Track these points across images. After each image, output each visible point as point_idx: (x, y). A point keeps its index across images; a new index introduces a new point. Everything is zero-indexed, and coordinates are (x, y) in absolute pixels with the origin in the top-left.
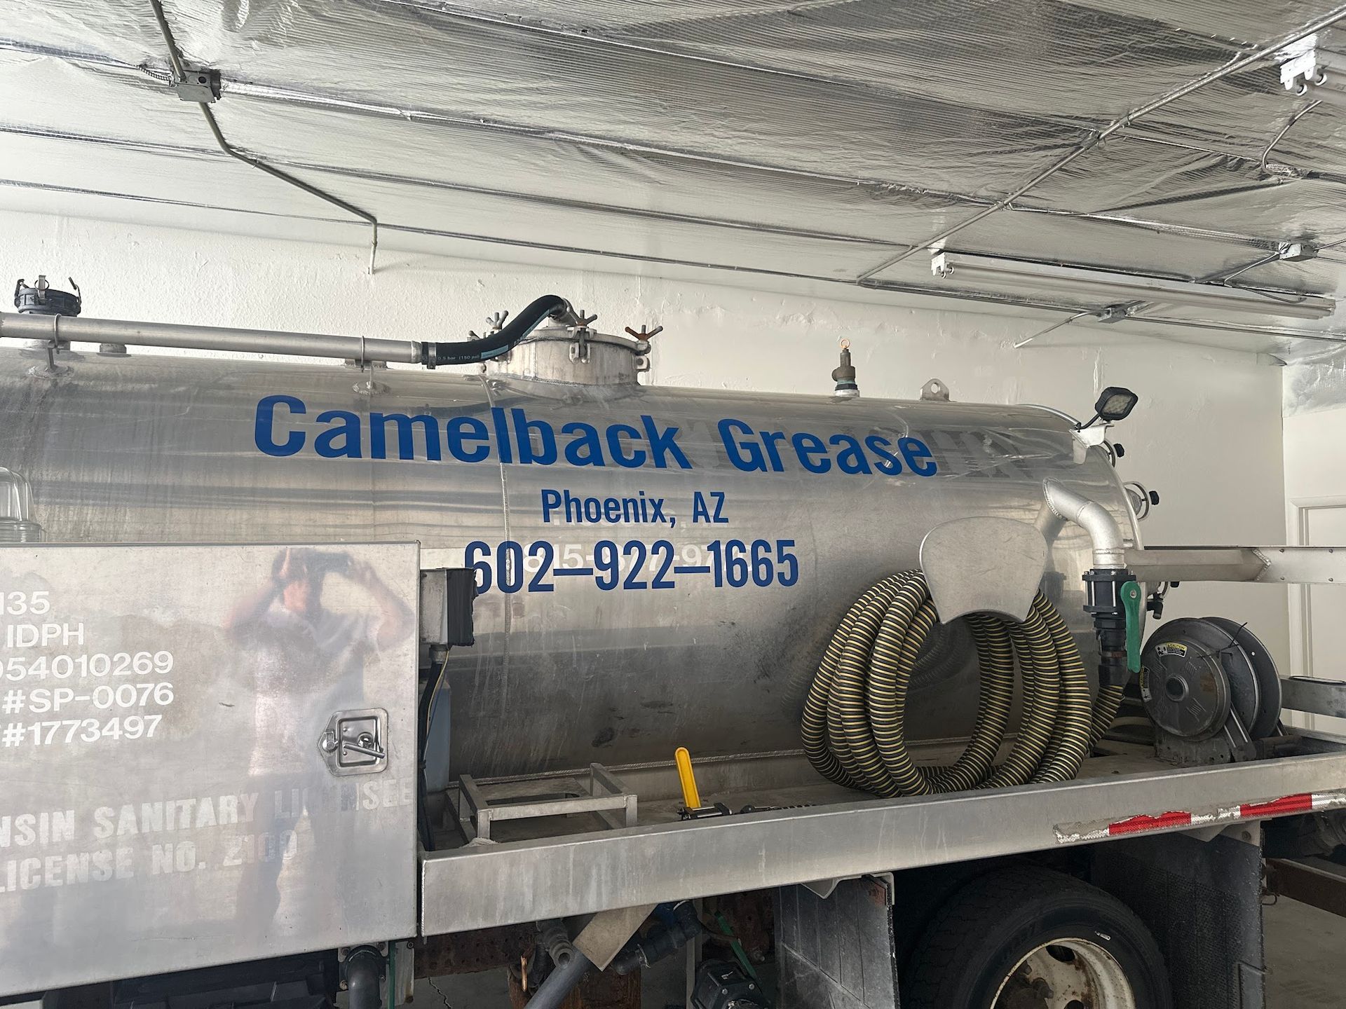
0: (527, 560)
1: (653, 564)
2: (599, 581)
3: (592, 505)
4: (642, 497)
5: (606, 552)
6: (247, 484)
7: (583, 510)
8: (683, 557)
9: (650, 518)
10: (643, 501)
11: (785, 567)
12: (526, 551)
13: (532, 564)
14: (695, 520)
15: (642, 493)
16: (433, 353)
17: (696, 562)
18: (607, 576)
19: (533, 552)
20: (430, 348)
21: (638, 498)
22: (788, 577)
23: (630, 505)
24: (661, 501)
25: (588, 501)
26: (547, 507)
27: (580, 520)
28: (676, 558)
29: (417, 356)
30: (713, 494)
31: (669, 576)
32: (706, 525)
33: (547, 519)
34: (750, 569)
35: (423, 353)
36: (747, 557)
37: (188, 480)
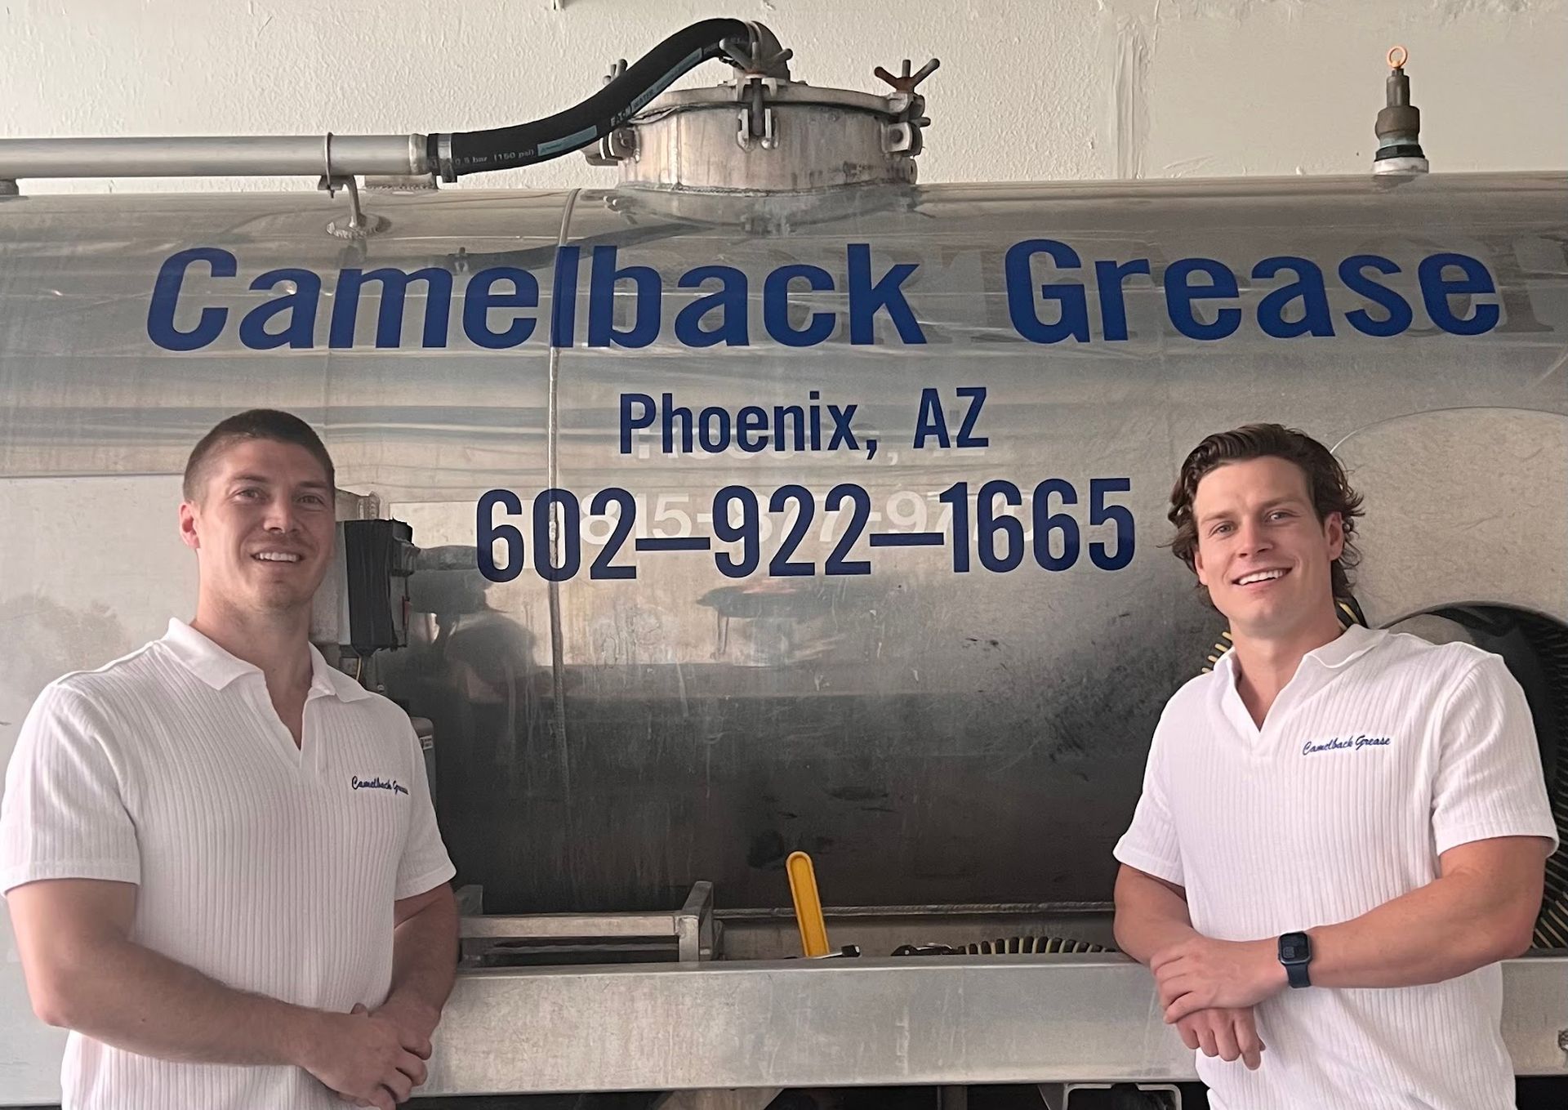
0: (587, 522)
1: (828, 528)
2: (722, 560)
3: (715, 419)
4: (815, 402)
5: (736, 506)
6: (129, 401)
7: (695, 431)
8: (887, 515)
9: (825, 441)
10: (815, 410)
11: (1107, 534)
12: (585, 506)
13: (597, 530)
14: (919, 443)
15: (814, 395)
16: (445, 153)
17: (914, 525)
18: (737, 552)
19: (598, 508)
20: (440, 144)
21: (806, 404)
22: (1111, 551)
23: (789, 419)
24: (851, 409)
25: (706, 414)
26: (628, 424)
27: (687, 447)
28: (873, 516)
29: (419, 161)
30: (961, 392)
31: (859, 551)
32: (940, 452)
33: (626, 448)
34: (1029, 536)
35: (428, 154)
36: (1024, 513)
37: (40, 399)
